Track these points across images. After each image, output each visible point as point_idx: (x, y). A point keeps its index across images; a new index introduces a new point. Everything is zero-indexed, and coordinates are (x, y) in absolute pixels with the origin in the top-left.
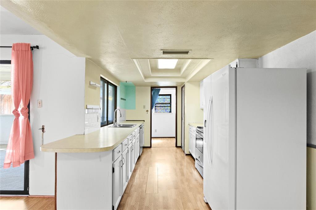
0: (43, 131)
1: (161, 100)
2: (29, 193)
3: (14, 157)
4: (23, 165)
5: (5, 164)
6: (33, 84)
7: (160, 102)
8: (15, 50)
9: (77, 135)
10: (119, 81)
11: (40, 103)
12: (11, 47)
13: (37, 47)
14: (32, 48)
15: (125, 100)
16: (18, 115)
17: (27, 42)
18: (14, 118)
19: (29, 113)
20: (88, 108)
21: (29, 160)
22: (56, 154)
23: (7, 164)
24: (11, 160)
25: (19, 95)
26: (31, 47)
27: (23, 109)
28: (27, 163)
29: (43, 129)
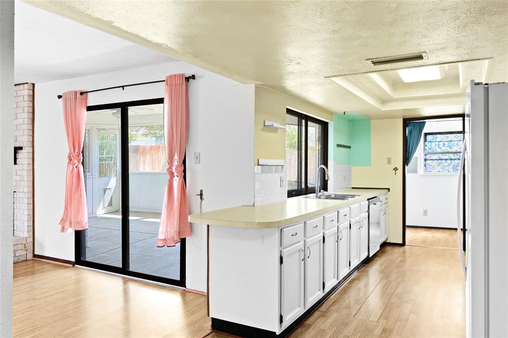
0: (201, 198)
1: (441, 146)
2: (186, 285)
3: (169, 233)
4: (179, 245)
5: (159, 240)
6: (189, 130)
7: (439, 150)
8: (168, 84)
9: (244, 206)
10: (331, 113)
11: (197, 158)
12: (164, 81)
13: (193, 77)
14: (188, 79)
15: (349, 147)
16: (172, 175)
17: (181, 73)
18: (168, 177)
19: (185, 171)
20: (260, 163)
21: (185, 238)
22: (208, 226)
23: (161, 240)
24: (165, 235)
25: (174, 146)
26: (186, 78)
27: (178, 166)
28: (183, 242)
29: (201, 195)
